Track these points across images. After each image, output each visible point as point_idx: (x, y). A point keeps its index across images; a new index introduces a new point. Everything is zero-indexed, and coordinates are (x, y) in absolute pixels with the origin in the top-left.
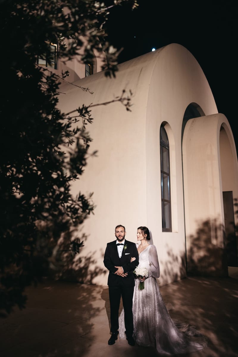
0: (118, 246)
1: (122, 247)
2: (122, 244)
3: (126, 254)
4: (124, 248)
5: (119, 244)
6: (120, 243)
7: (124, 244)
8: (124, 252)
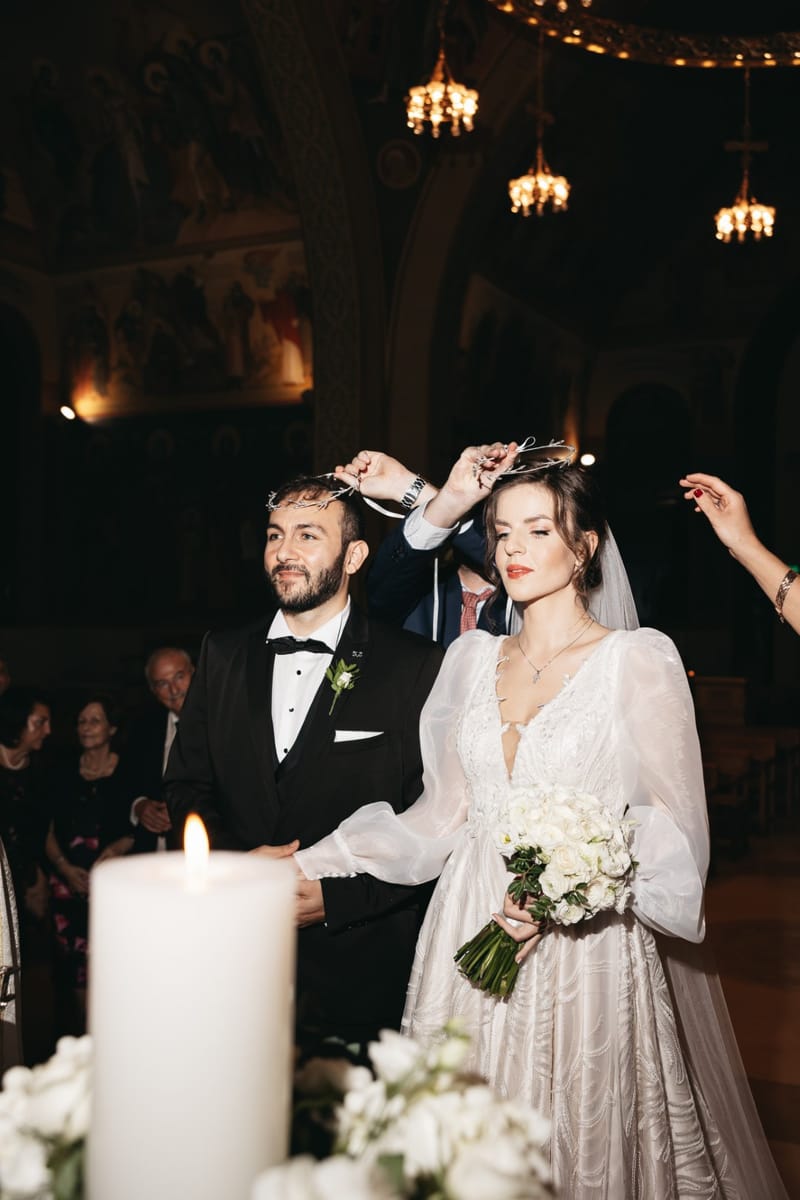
0: (279, 659)
1: (315, 666)
2: (317, 647)
3: (342, 736)
4: (327, 683)
5: (289, 645)
6: (301, 637)
7: (332, 645)
8: (326, 710)
